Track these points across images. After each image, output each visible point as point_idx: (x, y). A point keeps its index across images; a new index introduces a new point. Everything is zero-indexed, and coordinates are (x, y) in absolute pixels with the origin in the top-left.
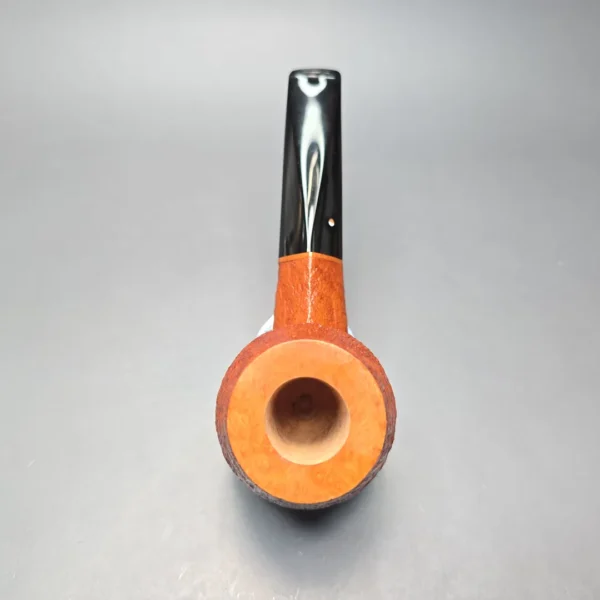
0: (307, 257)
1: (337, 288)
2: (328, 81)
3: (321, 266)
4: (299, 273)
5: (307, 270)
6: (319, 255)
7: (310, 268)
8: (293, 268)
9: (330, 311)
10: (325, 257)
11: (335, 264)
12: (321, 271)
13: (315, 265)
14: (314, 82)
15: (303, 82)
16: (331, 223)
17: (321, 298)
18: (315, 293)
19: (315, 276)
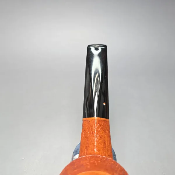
0: (95, 119)
1: (107, 132)
2: (102, 49)
3: (100, 123)
4: (91, 126)
5: (94, 125)
6: (100, 118)
7: (96, 124)
8: (89, 123)
9: (105, 143)
10: (102, 119)
11: (106, 122)
12: (100, 125)
13: (98, 123)
14: (97, 49)
15: (93, 49)
16: (104, 104)
17: (101, 138)
18: (98, 136)
19: (98, 128)
